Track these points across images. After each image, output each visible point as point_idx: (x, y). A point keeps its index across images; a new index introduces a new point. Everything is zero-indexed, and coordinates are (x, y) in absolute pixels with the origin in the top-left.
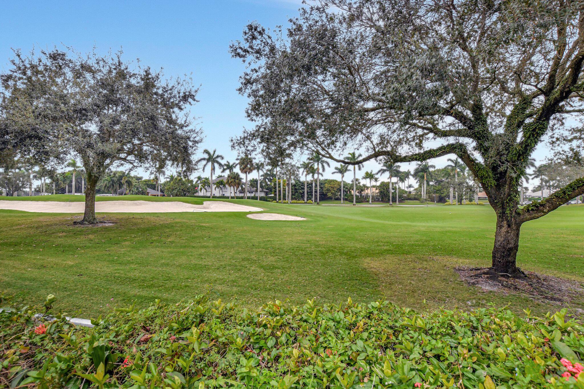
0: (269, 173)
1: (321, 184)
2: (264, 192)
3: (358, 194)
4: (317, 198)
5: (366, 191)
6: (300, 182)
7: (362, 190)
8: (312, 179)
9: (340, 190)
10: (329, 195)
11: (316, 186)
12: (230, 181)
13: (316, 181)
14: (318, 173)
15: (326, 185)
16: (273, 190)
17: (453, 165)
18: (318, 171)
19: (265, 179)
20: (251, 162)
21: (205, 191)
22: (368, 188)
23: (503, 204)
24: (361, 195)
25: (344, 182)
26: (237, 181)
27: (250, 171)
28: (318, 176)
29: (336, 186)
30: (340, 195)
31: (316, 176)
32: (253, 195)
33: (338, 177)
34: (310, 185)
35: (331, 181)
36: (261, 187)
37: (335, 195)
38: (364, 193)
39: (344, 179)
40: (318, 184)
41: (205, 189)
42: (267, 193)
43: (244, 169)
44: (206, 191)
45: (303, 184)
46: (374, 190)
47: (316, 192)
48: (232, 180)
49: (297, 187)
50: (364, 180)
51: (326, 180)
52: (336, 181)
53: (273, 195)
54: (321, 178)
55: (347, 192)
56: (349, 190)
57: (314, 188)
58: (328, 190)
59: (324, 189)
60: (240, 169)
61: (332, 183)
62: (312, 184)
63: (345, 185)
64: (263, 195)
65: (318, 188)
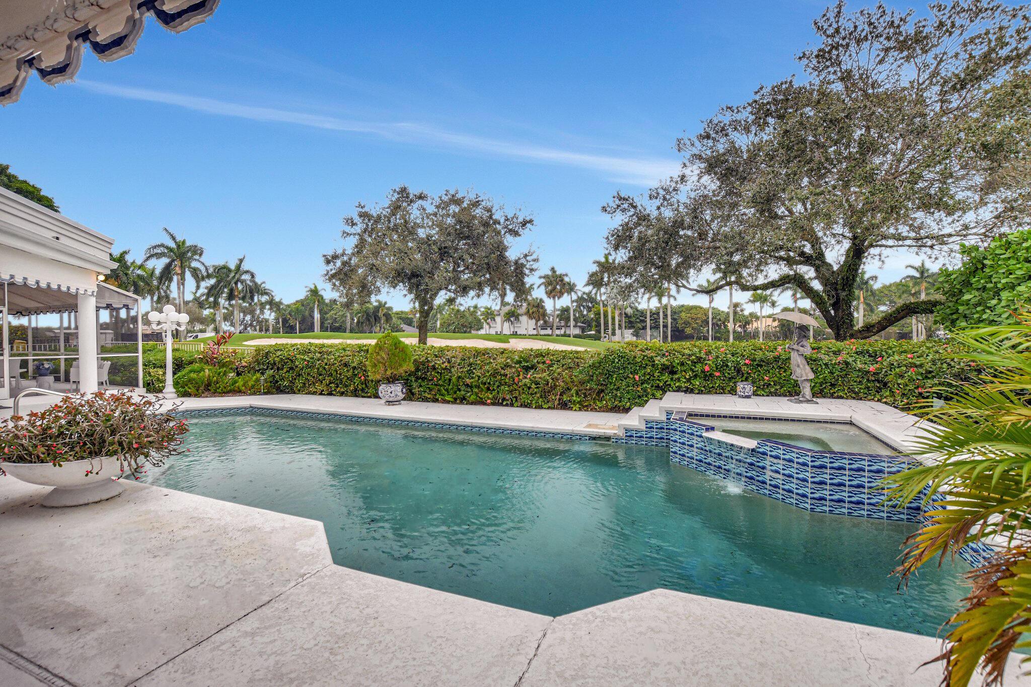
0: (585, 296)
1: (674, 313)
2: (579, 326)
3: (739, 329)
4: (667, 337)
5: (755, 325)
6: (638, 311)
7: (748, 323)
8: (659, 305)
9: (708, 323)
10: (688, 331)
11: (665, 316)
12: (531, 311)
13: (666, 307)
14: (670, 296)
15: (683, 315)
16: (594, 324)
17: (917, 275)
18: (669, 293)
19: (579, 306)
20: (562, 280)
21: (487, 327)
22: (757, 318)
23: (838, 326)
24: (745, 331)
25: (713, 308)
26: (541, 310)
27: (561, 294)
28: (669, 301)
29: (699, 316)
30: (708, 331)
31: (665, 300)
32: (562, 332)
33: (702, 301)
34: (655, 315)
35: (690, 309)
36: (575, 320)
37: (699, 331)
38: (750, 328)
39: (714, 305)
40: (669, 313)
41: (488, 324)
42: (583, 330)
43: (551, 292)
44: (490, 327)
45: (642, 313)
46: (769, 321)
47: (665, 326)
48: (535, 309)
49: (633, 319)
50: (750, 305)
51: (683, 306)
52: (701, 308)
53: (593, 332)
54: (674, 303)
55: (719, 326)
56: (724, 323)
57: (661, 320)
58: (687, 323)
59: (680, 322)
60: (546, 293)
61: (693, 311)
62: (658, 314)
63: (717, 313)
64: (577, 331)
65: (670, 320)
